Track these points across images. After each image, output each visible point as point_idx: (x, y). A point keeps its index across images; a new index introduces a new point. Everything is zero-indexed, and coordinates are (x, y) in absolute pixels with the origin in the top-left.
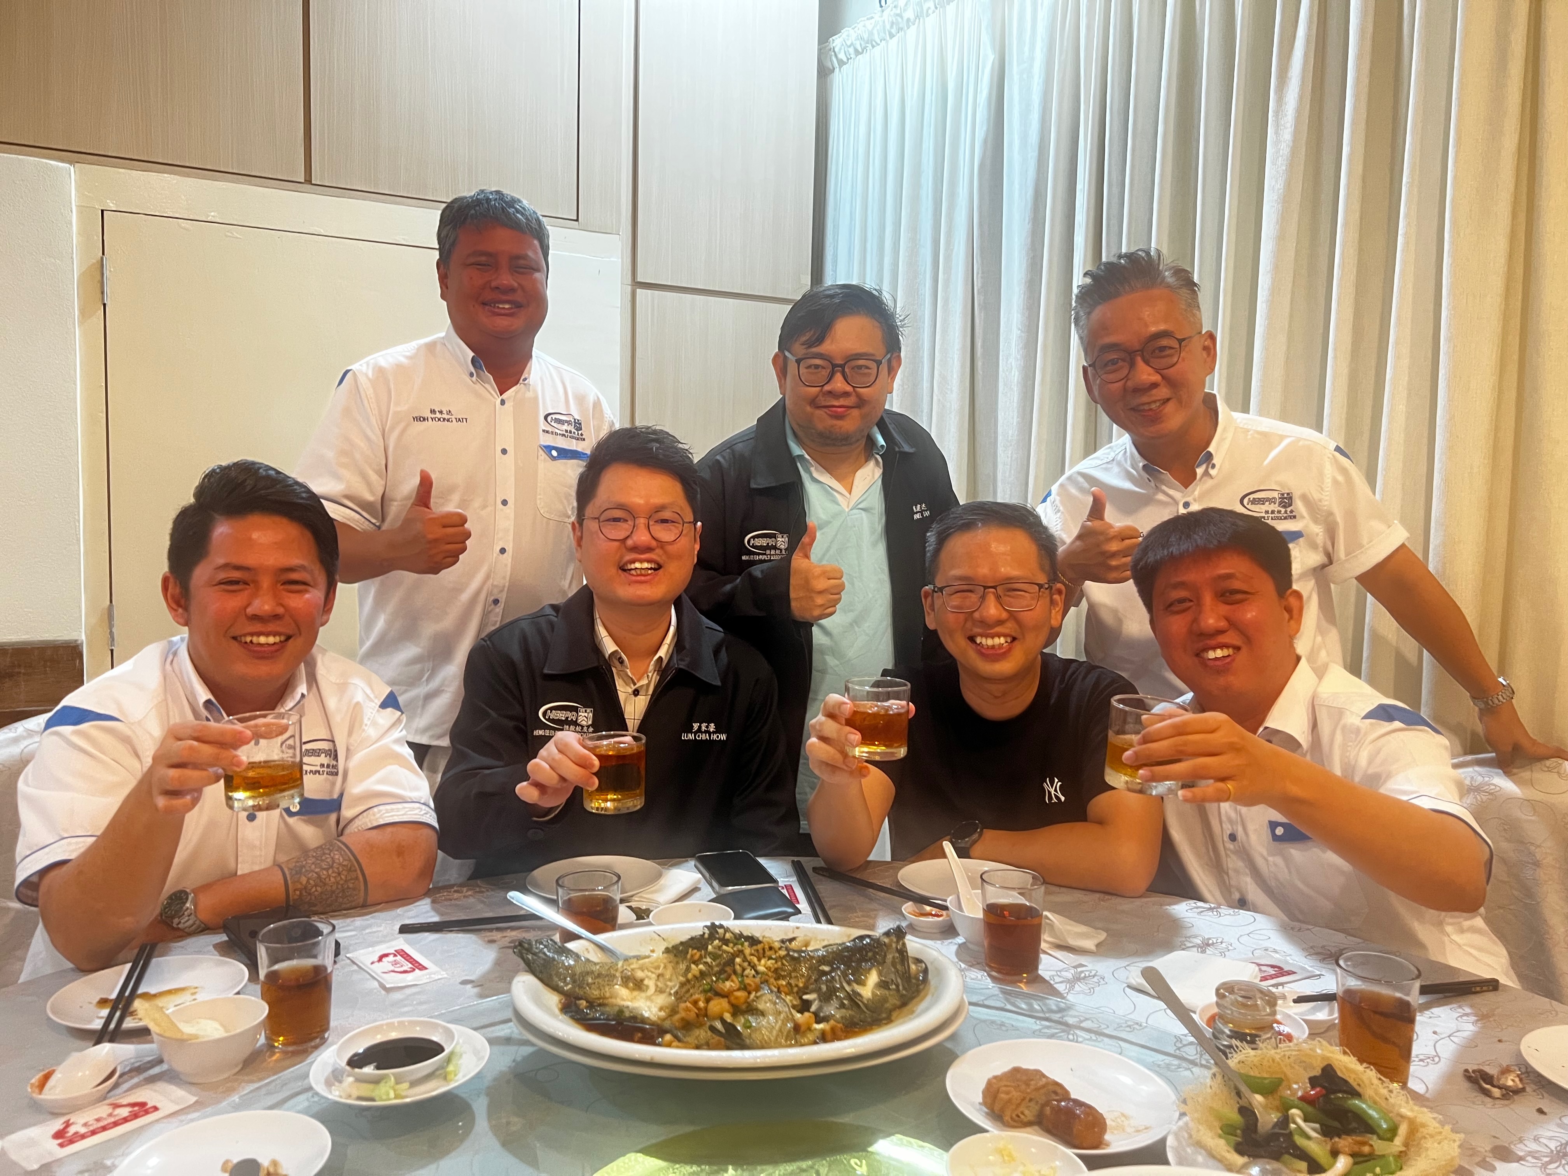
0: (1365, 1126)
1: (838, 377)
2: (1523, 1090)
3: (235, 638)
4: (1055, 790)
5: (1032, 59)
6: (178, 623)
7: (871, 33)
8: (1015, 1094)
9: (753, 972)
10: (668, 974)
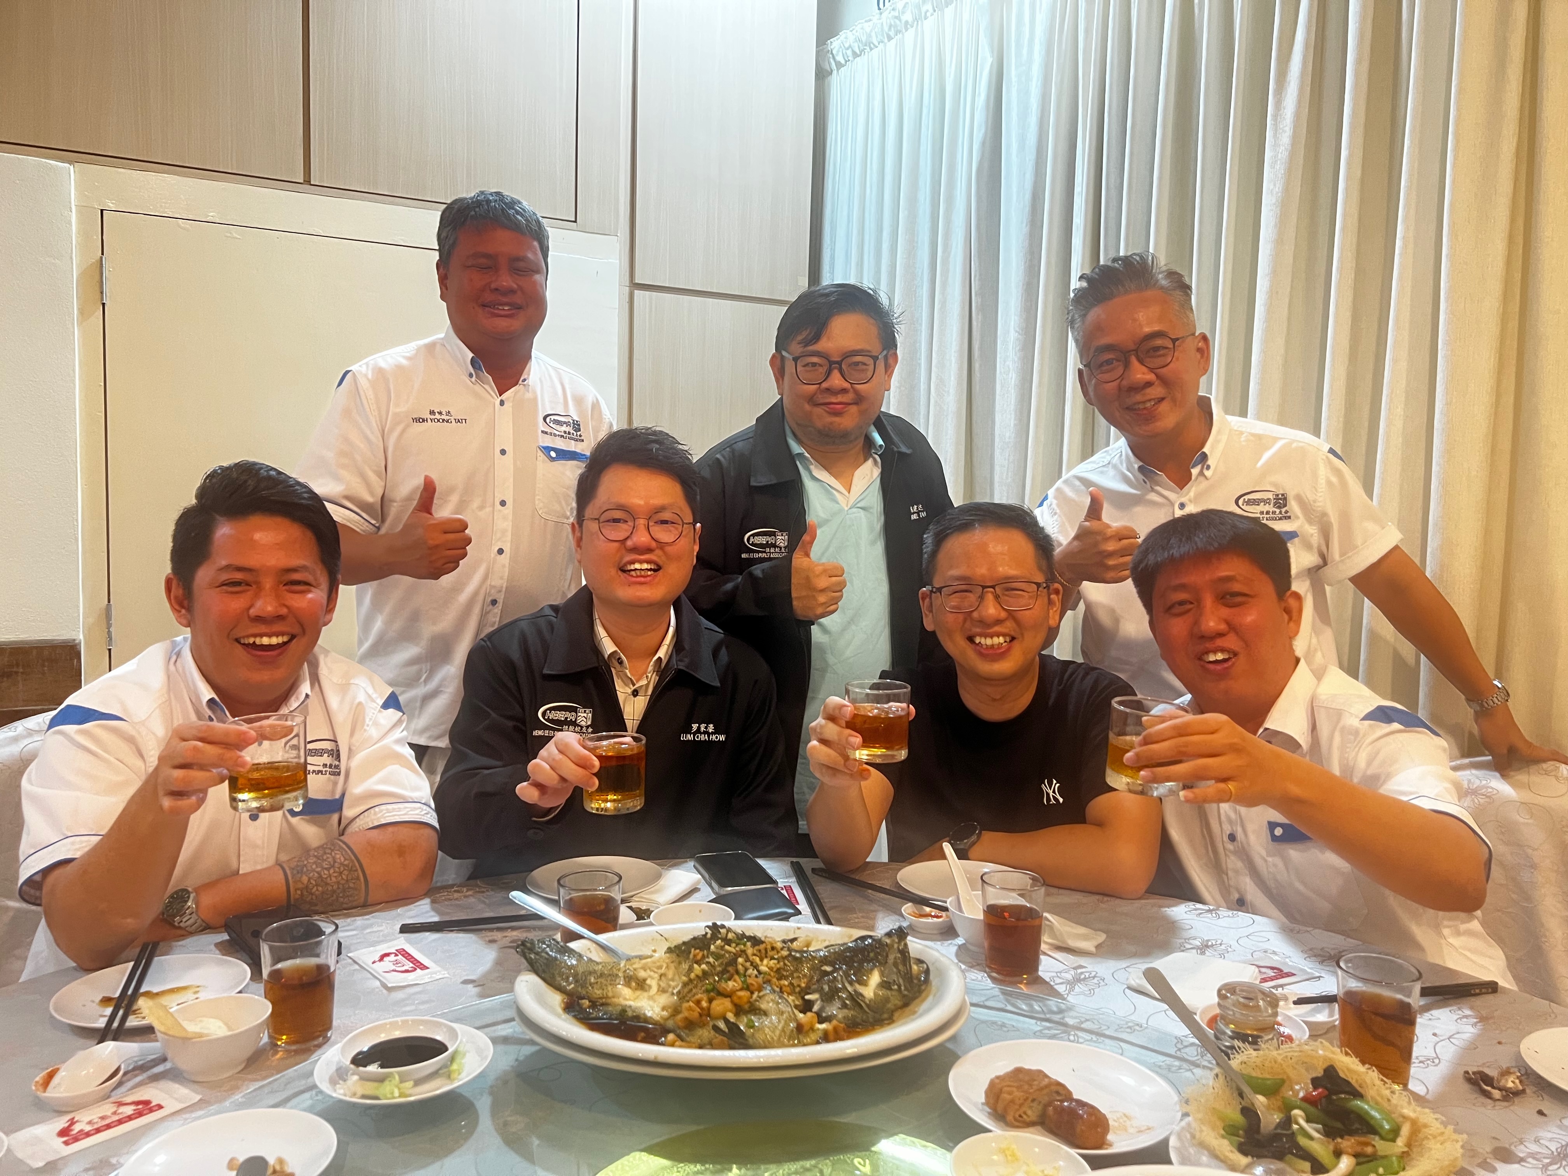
0: (1368, 1127)
1: (836, 372)
2: (1523, 1092)
3: (237, 640)
4: (1054, 792)
5: (1030, 62)
6: (181, 624)
7: (869, 36)
8: (1017, 1094)
9: (755, 972)
10: (670, 974)
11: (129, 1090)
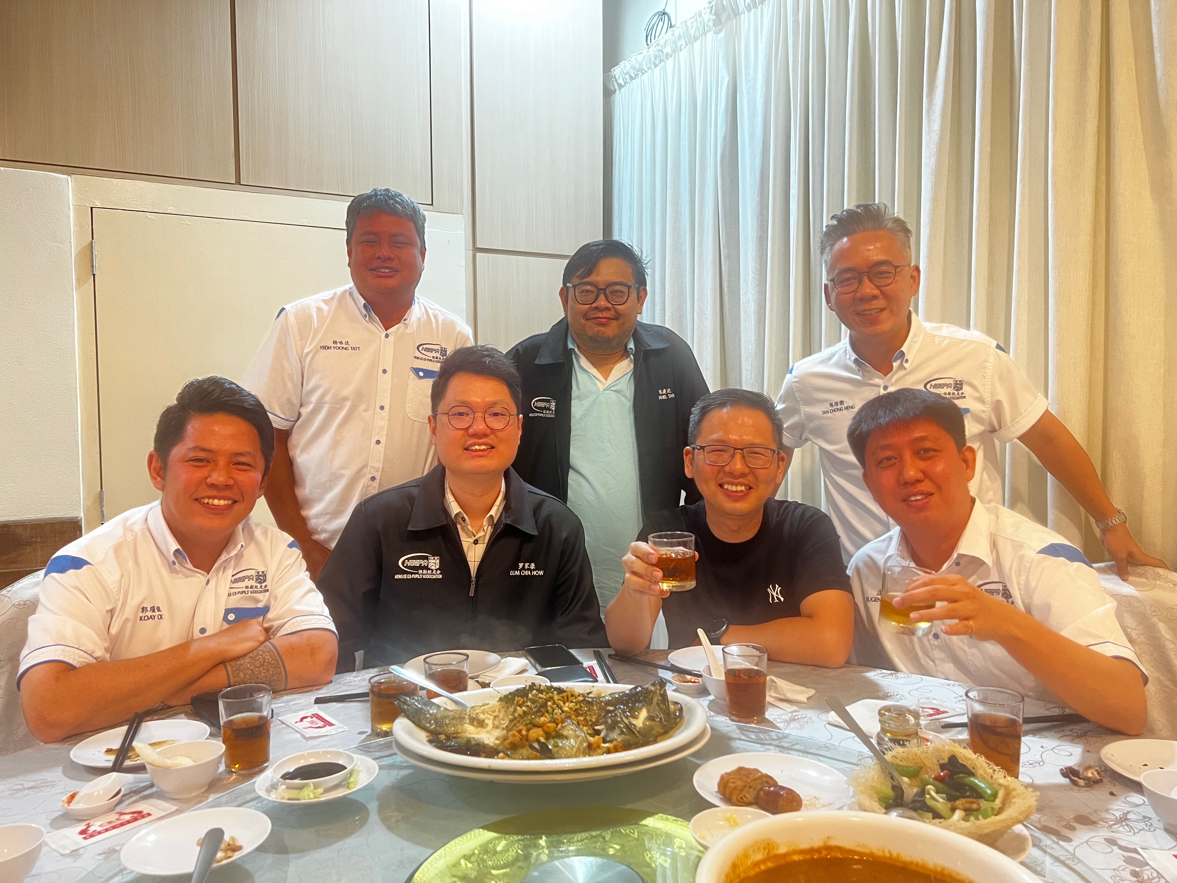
0: (977, 794)
1: (602, 296)
2: (1101, 781)
3: (196, 500)
4: (777, 593)
5: (756, 78)
6: (157, 488)
7: (641, 64)
8: (739, 783)
9: (560, 711)
10: (501, 716)
11: (128, 805)
